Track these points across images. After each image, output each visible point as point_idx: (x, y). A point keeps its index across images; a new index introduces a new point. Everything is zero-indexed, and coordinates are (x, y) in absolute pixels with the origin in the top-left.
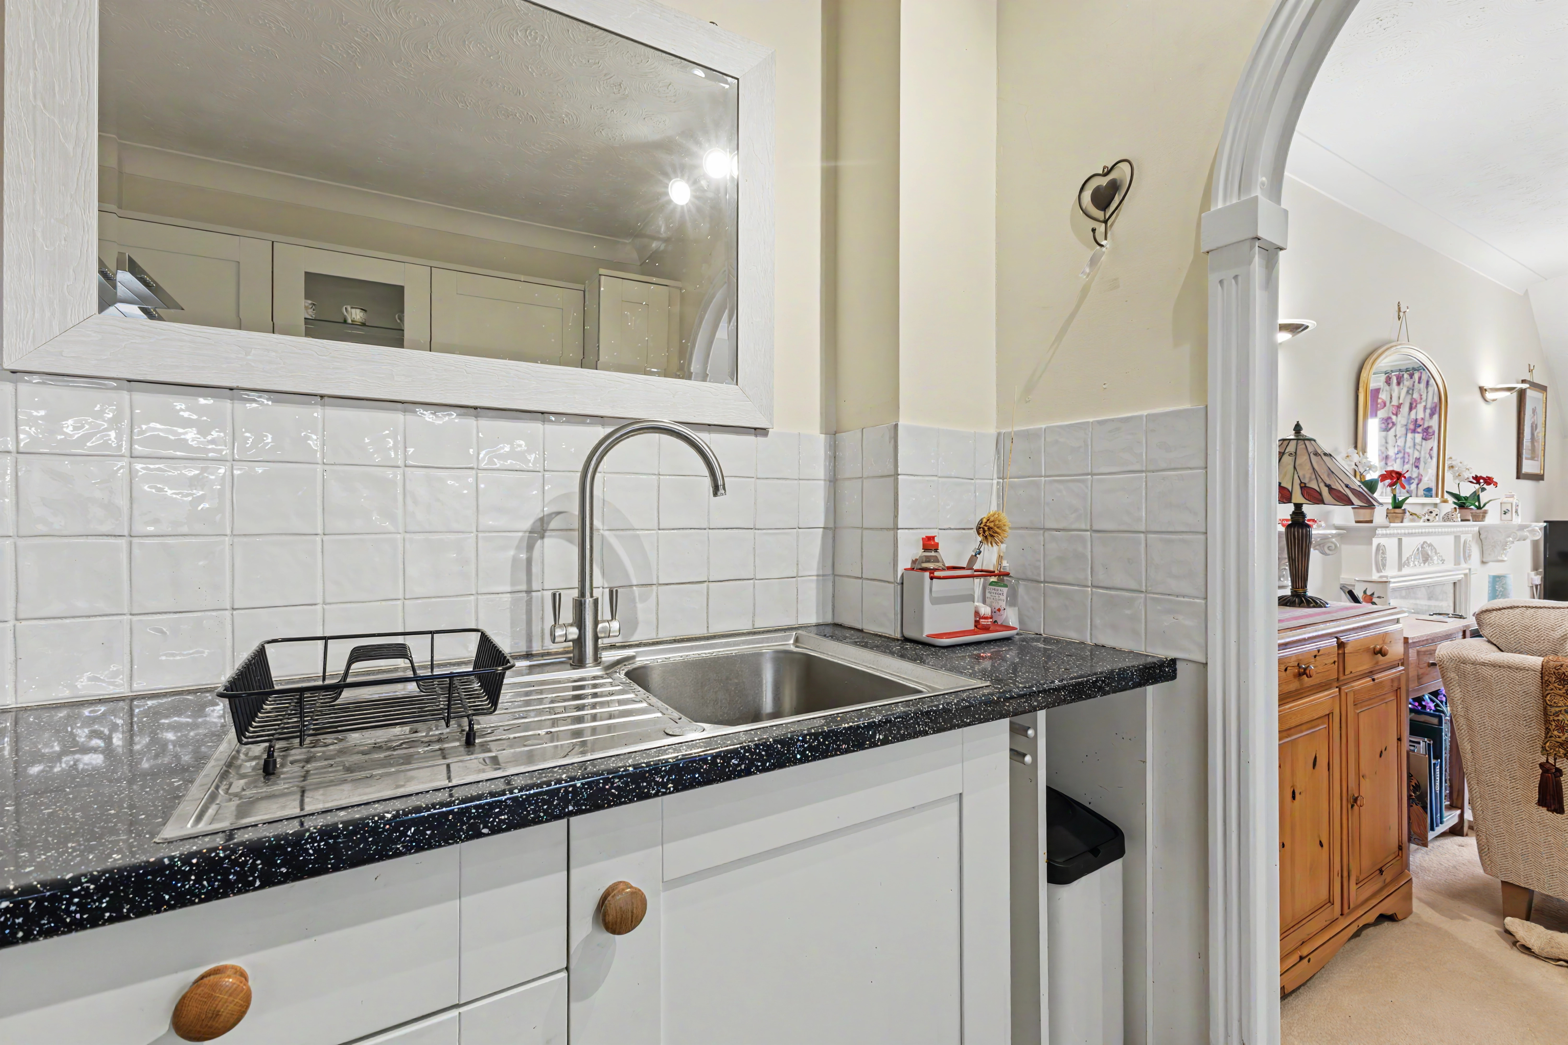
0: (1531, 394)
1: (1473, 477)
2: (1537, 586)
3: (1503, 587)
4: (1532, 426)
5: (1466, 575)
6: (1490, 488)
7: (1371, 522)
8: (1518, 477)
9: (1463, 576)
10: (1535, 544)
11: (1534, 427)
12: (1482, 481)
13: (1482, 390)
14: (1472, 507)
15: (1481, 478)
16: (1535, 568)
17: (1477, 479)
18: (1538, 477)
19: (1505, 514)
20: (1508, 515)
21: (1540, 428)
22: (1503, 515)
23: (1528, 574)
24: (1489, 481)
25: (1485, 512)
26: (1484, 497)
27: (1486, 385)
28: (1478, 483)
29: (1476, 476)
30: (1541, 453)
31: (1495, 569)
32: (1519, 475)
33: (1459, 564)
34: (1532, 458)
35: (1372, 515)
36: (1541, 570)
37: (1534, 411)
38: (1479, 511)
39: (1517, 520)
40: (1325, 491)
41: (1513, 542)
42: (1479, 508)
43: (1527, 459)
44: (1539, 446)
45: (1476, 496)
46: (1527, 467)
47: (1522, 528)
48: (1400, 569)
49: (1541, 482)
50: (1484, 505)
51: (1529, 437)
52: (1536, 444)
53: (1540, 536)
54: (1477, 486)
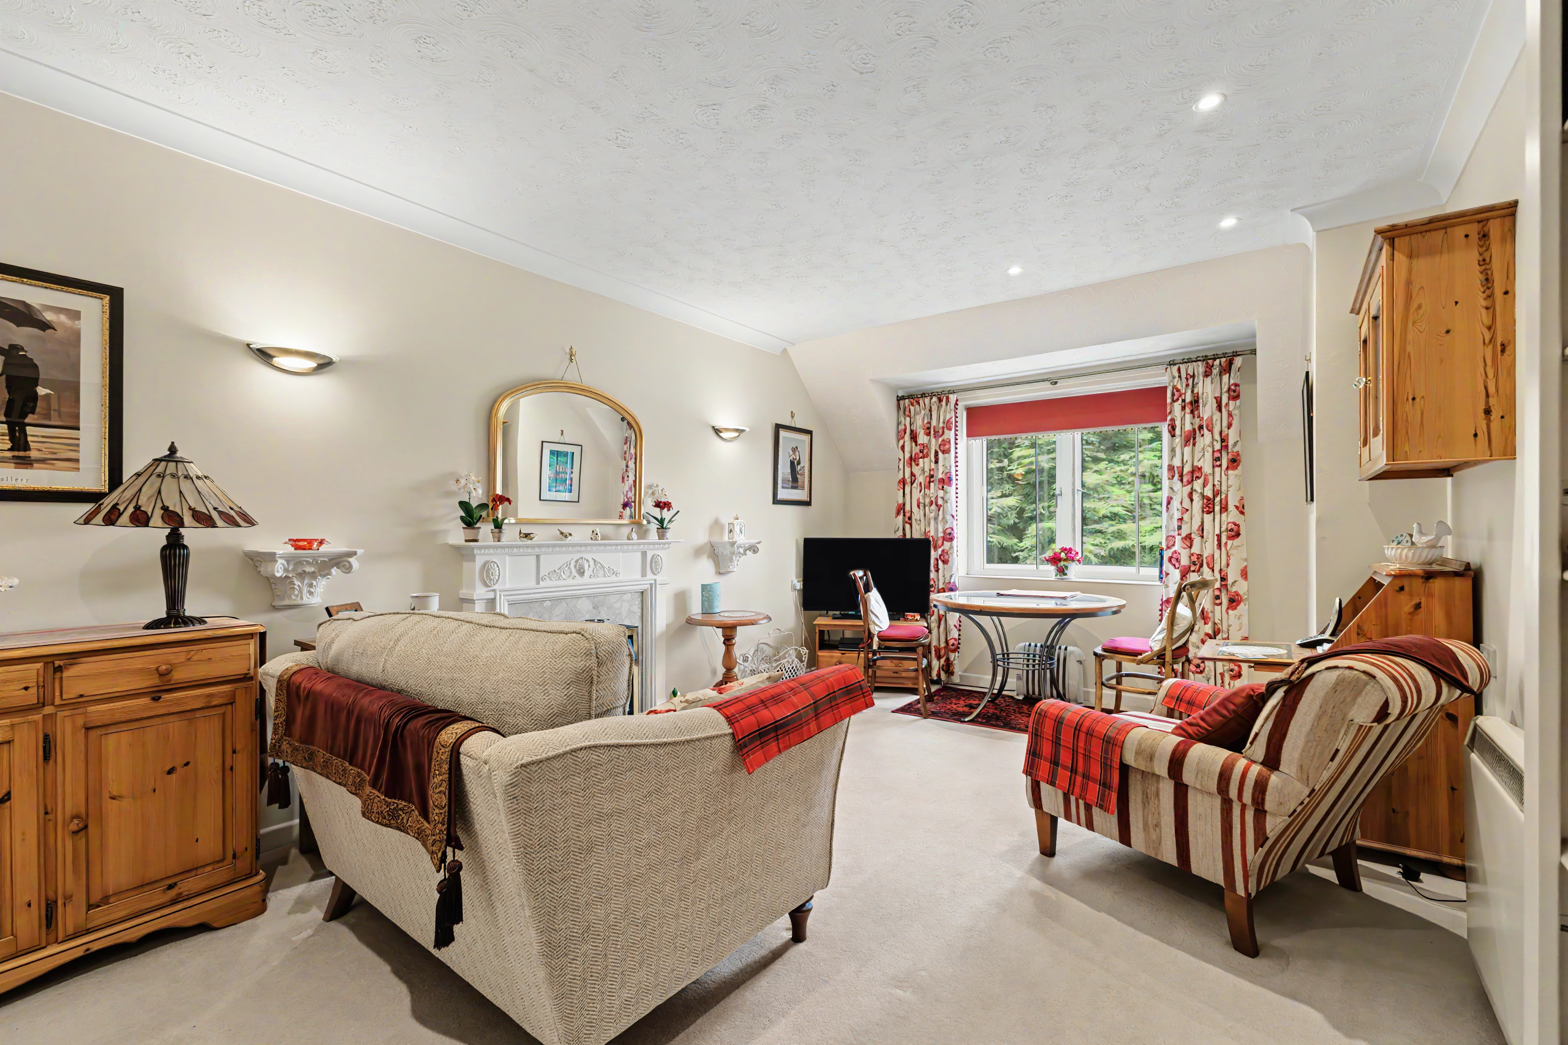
0: (785, 432)
2: (798, 590)
4: (792, 462)
5: (651, 585)
7: (476, 541)
8: (774, 503)
9: (649, 586)
10: (798, 556)
11: (795, 463)
13: (716, 430)
16: (798, 576)
18: (804, 503)
19: (730, 532)
20: (732, 534)
21: (804, 464)
22: (729, 534)
23: (792, 581)
30: (806, 484)
32: (776, 501)
33: (646, 576)
34: (793, 488)
35: (477, 535)
36: (802, 578)
37: (794, 450)
39: (738, 538)
40: (215, 515)
43: (784, 488)
44: (804, 478)
48: (538, 583)
49: (807, 507)
51: (788, 471)
52: (798, 476)
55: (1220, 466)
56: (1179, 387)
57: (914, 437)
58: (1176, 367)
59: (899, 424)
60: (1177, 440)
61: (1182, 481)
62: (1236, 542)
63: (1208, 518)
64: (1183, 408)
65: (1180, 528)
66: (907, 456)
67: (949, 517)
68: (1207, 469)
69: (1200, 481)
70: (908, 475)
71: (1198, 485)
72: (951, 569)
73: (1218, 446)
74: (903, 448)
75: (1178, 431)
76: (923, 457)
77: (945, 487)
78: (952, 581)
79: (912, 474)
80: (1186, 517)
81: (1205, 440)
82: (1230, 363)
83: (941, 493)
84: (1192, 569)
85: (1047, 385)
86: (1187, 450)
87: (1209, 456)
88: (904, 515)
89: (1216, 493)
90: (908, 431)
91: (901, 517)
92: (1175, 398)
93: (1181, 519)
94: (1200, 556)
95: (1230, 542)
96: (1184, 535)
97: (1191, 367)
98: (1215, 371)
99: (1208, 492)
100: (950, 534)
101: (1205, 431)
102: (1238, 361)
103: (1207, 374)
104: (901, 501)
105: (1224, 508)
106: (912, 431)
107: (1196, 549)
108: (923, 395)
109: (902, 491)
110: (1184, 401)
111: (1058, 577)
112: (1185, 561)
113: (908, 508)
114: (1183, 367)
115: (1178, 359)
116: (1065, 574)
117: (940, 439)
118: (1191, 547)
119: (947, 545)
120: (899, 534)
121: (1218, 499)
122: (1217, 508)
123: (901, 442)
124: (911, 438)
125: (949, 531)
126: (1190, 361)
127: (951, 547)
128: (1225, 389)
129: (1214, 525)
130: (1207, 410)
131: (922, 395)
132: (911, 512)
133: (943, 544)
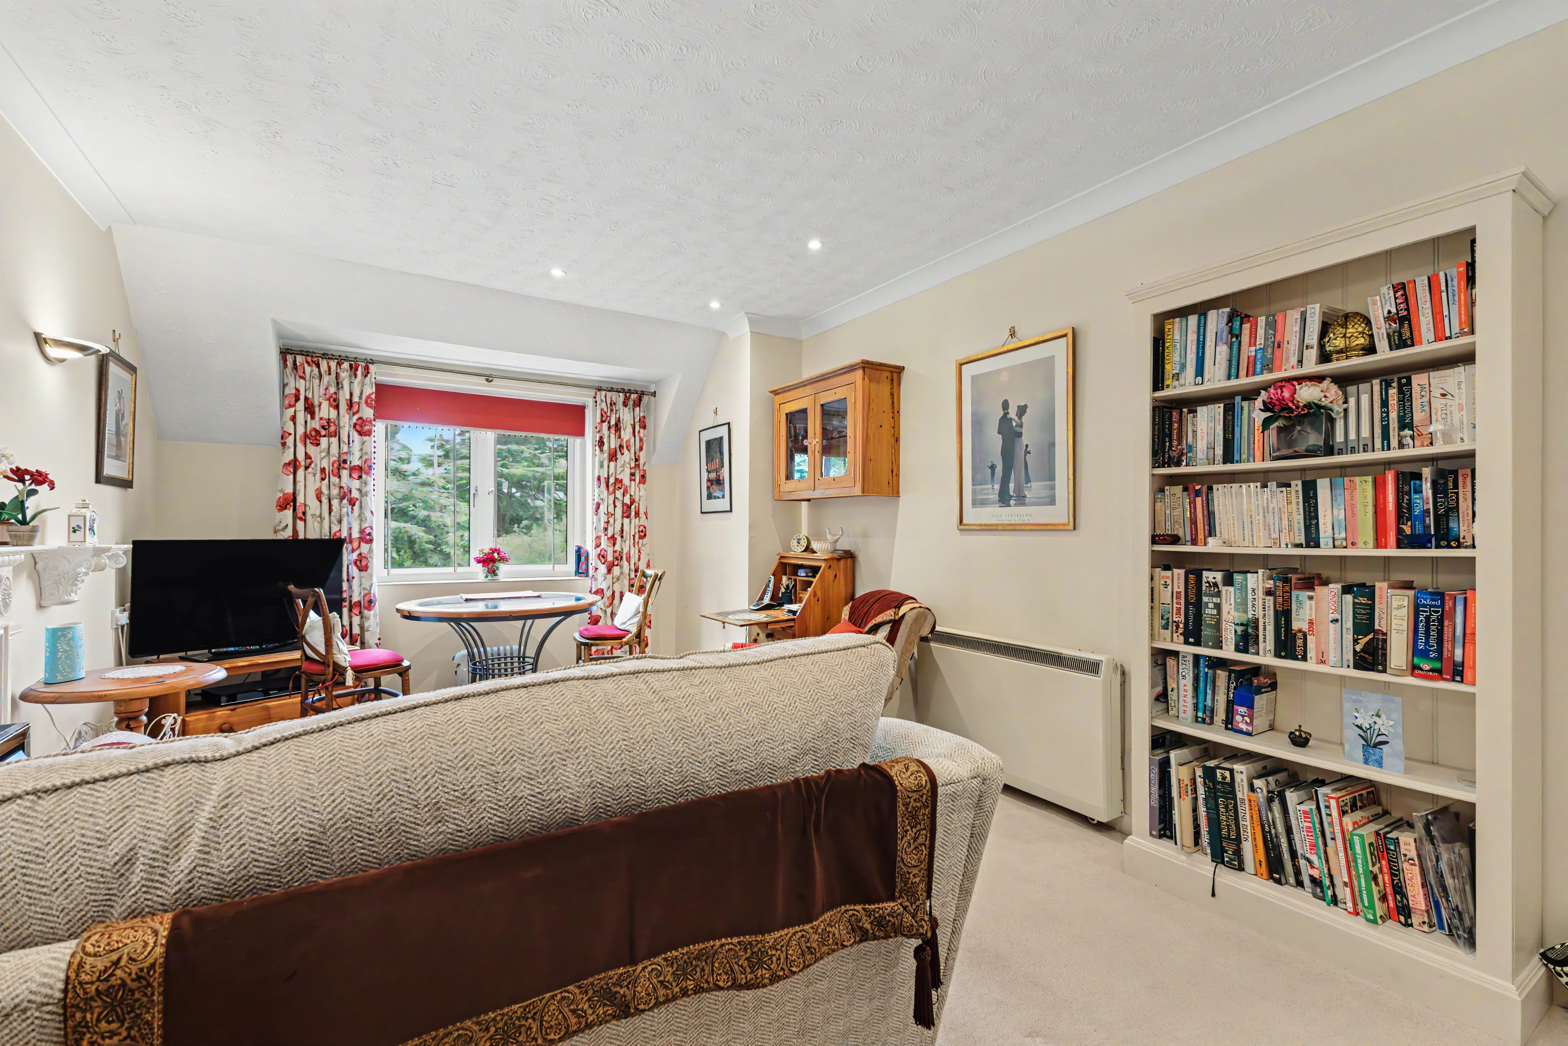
0: (114, 369)
1: (12, 470)
2: (122, 627)
3: (68, 644)
4: (117, 415)
6: (44, 489)
8: (98, 480)
10: (121, 572)
11: (119, 416)
12: (27, 477)
13: (40, 340)
14: (13, 521)
15: (27, 472)
16: (121, 603)
17: (19, 474)
18: (126, 484)
19: (74, 531)
20: (79, 534)
21: (128, 419)
22: (72, 534)
23: (113, 613)
24: (40, 478)
25: (34, 530)
26: (32, 505)
27: (47, 334)
28: (22, 481)
29: (18, 469)
30: (129, 451)
31: (57, 617)
32: (100, 478)
34: (117, 457)
36: (128, 605)
37: (120, 394)
38: (24, 528)
39: (92, 541)
41: (86, 574)
42: (24, 522)
43: (110, 456)
44: (127, 442)
45: (19, 505)
46: (111, 468)
47: (98, 552)
49: (129, 490)
50: (34, 518)
51: (113, 429)
52: (122, 439)
53: (125, 561)
54: (20, 486)
55: (634, 480)
56: (605, 410)
57: (310, 409)
58: (603, 393)
59: (284, 386)
60: (606, 455)
61: (608, 490)
62: (645, 540)
63: (626, 521)
64: (609, 428)
65: (606, 529)
66: (301, 430)
67: (368, 514)
68: (626, 481)
69: (622, 490)
70: (301, 456)
71: (619, 494)
72: (371, 576)
73: (633, 465)
74: (293, 418)
75: (606, 447)
76: (330, 435)
77: (364, 476)
78: (372, 592)
79: (307, 456)
80: (611, 520)
81: (626, 457)
82: (640, 399)
83: (356, 484)
84: (616, 563)
85: (482, 380)
86: (612, 464)
87: (628, 471)
88: (294, 510)
89: (633, 502)
90: (302, 397)
91: (289, 513)
92: (604, 419)
93: (608, 522)
94: (621, 552)
95: (641, 541)
96: (609, 536)
97: (614, 395)
98: (631, 403)
99: (627, 500)
100: (369, 534)
101: (625, 451)
102: (645, 399)
103: (625, 404)
104: (289, 490)
105: (637, 514)
106: (306, 399)
107: (618, 547)
108: (325, 356)
109: (291, 477)
110: (609, 422)
111: (489, 578)
112: (610, 558)
113: (300, 499)
114: (609, 394)
115: (604, 386)
116: (496, 575)
117: (356, 417)
118: (614, 545)
119: (365, 548)
120: (287, 534)
121: (633, 507)
122: (633, 514)
123: (291, 411)
124: (306, 409)
125: (368, 531)
126: (611, 390)
127: (371, 550)
128: (637, 420)
129: (631, 527)
130: (626, 434)
131: (324, 354)
132: (305, 505)
133: (359, 547)
